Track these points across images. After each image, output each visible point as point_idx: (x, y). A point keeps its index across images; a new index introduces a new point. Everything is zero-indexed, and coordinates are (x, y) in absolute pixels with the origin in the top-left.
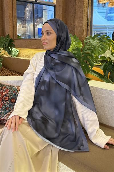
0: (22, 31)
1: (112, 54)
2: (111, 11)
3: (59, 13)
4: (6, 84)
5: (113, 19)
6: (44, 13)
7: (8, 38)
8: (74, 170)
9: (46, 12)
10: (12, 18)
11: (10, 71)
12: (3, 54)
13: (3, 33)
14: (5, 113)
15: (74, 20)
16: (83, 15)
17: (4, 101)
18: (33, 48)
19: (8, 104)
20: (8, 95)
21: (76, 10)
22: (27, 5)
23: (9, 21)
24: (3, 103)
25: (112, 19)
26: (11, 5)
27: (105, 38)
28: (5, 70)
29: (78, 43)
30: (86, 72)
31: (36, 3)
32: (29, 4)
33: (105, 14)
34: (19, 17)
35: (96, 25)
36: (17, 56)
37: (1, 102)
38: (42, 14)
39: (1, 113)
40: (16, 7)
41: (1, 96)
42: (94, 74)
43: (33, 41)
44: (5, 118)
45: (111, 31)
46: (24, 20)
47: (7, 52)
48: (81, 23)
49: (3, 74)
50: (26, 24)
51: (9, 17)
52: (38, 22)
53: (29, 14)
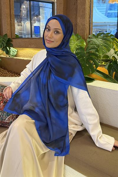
0: (17, 29)
1: (116, 53)
2: (111, 7)
3: (60, 11)
4: (7, 85)
6: (41, 10)
7: (5, 37)
9: (43, 9)
10: (9, 17)
11: (8, 71)
13: (1, 32)
14: (7, 115)
15: (76, 18)
16: (85, 13)
18: (32, 48)
21: (78, 8)
22: (23, 3)
23: (6, 20)
24: (5, 105)
25: (112, 15)
27: (109, 36)
28: (3, 71)
29: (81, 42)
30: (91, 72)
32: (25, 1)
33: (105, 10)
34: (16, 15)
35: (96, 22)
36: (16, 56)
37: (3, 104)
38: (39, 12)
39: (3, 115)
40: (13, 5)
41: (2, 97)
42: (98, 73)
43: (32, 40)
44: (7, 120)
45: (112, 29)
46: (19, 18)
47: (5, 52)
48: (84, 21)
49: (2, 75)
50: (22, 22)
51: (6, 16)
52: (34, 20)
53: (26, 12)
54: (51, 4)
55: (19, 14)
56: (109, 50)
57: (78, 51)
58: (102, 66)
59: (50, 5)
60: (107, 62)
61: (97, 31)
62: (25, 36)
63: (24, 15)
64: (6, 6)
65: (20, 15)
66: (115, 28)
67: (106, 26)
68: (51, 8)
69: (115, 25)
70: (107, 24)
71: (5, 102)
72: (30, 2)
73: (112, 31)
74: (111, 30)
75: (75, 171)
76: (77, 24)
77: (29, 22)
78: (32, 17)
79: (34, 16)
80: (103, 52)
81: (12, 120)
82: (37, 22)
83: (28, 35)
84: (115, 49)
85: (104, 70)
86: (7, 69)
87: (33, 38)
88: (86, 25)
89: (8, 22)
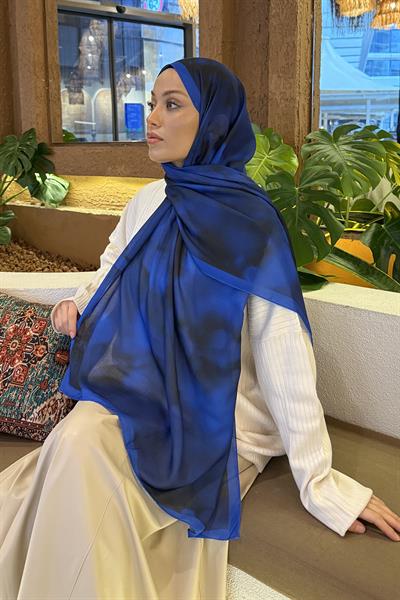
0: (69, 114)
2: (378, 42)
4: (36, 301)
5: (386, 70)
6: (146, 51)
7: (29, 139)
8: (288, 594)
9: (152, 47)
10: (43, 73)
11: (39, 255)
12: (11, 195)
13: (13, 122)
14: (36, 400)
15: (265, 76)
16: (295, 60)
17: (30, 358)
18: (119, 175)
19: (46, 368)
20: (45, 339)
21: (272, 43)
22: (87, 26)
23: (33, 82)
24: (29, 365)
25: (383, 69)
26: (41, 27)
27: (375, 137)
28: (22, 253)
29: (282, 156)
30: (316, 257)
31: (120, 16)
32: (95, 21)
33: (358, 51)
34: (65, 67)
36: (64, 202)
37: (21, 363)
38: (141, 56)
39: (22, 401)
40: (56, 33)
41: (20, 341)
42: (340, 260)
44: (34, 418)
45: (382, 113)
46: (75, 76)
47: (27, 191)
48: (290, 88)
49: (16, 266)
50: (83, 91)
51: (32, 68)
52: (125, 84)
53: (96, 57)
54: (182, 31)
55: (75, 65)
56: (374, 184)
57: (273, 186)
58: (350, 235)
59: (178, 35)
60: (366, 223)
61: (333, 121)
62: (94, 136)
63: (89, 67)
64: (31, 37)
65: (77, 68)
66: (392, 110)
67: (363, 102)
68: (180, 45)
69: (392, 102)
70: (364, 97)
71: (27, 356)
72: (110, 23)
73: (382, 120)
74: (380, 117)
75: (263, 585)
76: (266, 96)
77: (108, 90)
78: (117, 74)
79: (124, 70)
80: (354, 187)
81: (52, 416)
82: (133, 89)
83: (105, 132)
84: (393, 180)
85: (360, 248)
87: (123, 144)
88: (298, 98)
89: (38, 90)
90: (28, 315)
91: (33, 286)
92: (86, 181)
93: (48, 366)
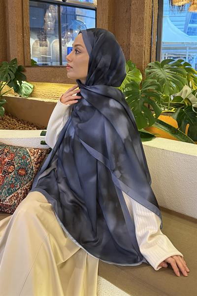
0: (40, 52)
1: (194, 93)
2: (194, 18)
4: (11, 144)
7: (14, 64)
10: (21, 31)
11: (18, 121)
12: (5, 91)
13: (6, 55)
14: (8, 193)
15: (129, 34)
16: (143, 26)
17: (6, 172)
18: (58, 83)
20: (13, 163)
21: (132, 18)
22: (48, 8)
23: (16, 35)
24: (5, 176)
25: (196, 32)
26: (21, 8)
27: (182, 66)
28: (10, 120)
29: (135, 74)
30: (148, 124)
31: (64, 3)
32: (52, 6)
33: (184, 23)
35: (168, 43)
39: (1, 193)
40: (28, 11)
43: (58, 70)
44: (7, 202)
47: (12, 89)
49: (7, 126)
50: (47, 40)
51: (16, 28)
52: (67, 38)
55: (43, 27)
56: (180, 89)
57: (129, 89)
59: (93, 13)
60: (177, 108)
61: (170, 57)
63: (49, 29)
64: (16, 13)
67: (185, 48)
68: (93, 18)
70: (185, 46)
71: (4, 171)
72: (59, 6)
76: (129, 44)
77: (58, 40)
78: (63, 32)
79: (67, 31)
81: (16, 201)
82: (71, 40)
83: (57, 61)
84: (192, 87)
86: (16, 117)
87: (63, 67)
88: (144, 45)
89: (19, 39)
90: (6, 151)
91: (10, 137)
92: (42, 85)
93: (14, 176)
